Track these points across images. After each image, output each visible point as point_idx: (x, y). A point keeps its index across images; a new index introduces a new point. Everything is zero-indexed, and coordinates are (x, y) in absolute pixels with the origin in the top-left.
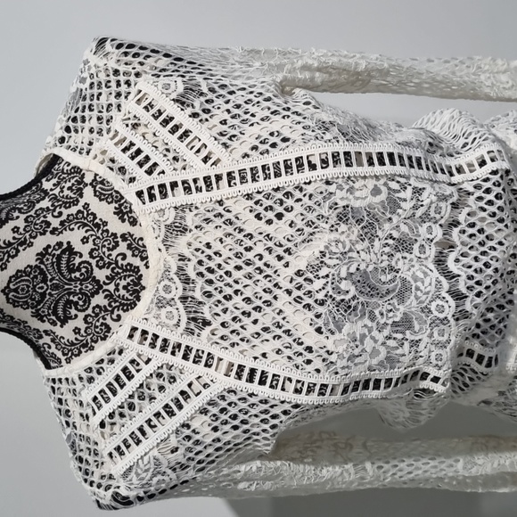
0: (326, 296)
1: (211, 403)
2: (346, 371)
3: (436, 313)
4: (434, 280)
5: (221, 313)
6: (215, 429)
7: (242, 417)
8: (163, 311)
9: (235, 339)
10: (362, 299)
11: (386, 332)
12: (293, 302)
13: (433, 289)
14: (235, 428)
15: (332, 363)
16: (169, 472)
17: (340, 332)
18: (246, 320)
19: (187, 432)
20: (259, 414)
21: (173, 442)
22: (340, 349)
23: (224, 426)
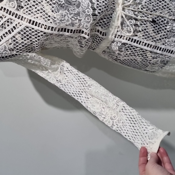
0: (56, 2)
1: (22, 31)
2: (59, 24)
3: (87, 13)
4: (87, 3)
5: (27, 5)
6: (22, 39)
7: (30, 35)
8: (11, 3)
9: (30, 12)
10: (66, 5)
11: (72, 15)
12: (47, 3)
13: (87, 6)
14: (28, 39)
15: (55, 21)
16: (8, 51)
17: (59, 12)
18: (33, 7)
19: (14, 39)
20: (35, 35)
21: (10, 41)
22: (58, 17)
23: (25, 38)
